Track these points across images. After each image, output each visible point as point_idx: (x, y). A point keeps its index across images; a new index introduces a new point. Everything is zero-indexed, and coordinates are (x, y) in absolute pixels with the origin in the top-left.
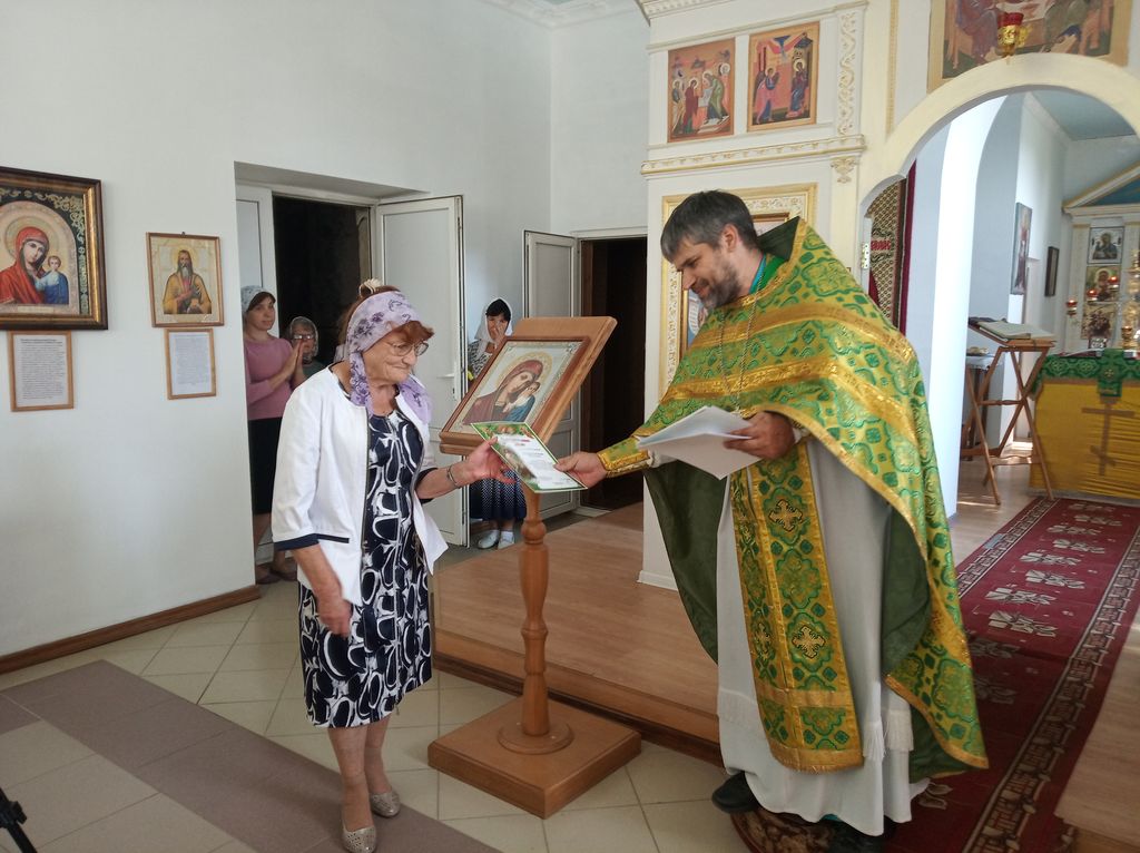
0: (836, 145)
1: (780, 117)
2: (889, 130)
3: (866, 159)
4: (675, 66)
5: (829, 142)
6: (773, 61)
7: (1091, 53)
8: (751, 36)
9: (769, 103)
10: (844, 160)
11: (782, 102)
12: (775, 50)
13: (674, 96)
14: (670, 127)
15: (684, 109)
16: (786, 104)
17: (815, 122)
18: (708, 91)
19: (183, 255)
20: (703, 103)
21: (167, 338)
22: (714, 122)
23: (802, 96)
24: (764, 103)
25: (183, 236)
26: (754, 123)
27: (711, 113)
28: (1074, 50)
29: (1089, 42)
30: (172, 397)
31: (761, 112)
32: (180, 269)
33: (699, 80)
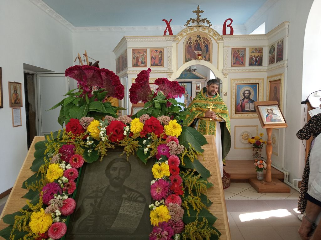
0: (168, 71)
1: (157, 65)
2: (177, 70)
3: (173, 74)
4: (133, 52)
6: (155, 54)
7: (207, 61)
8: (150, 49)
9: (154, 62)
11: (157, 62)
12: (155, 52)
13: (133, 58)
14: (133, 64)
15: (136, 61)
16: (158, 63)
18: (141, 58)
19: (15, 88)
20: (140, 60)
21: (12, 110)
22: (143, 64)
23: (161, 62)
24: (153, 62)
25: (15, 83)
26: (151, 66)
27: (142, 62)
28: (205, 60)
29: (207, 59)
30: (14, 126)
31: (153, 64)
32: (14, 92)
33: (139, 56)
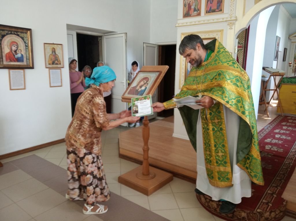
0: (229, 19)
1: (214, 11)
2: (244, 15)
3: (237, 23)
5: (227, 18)
9: (211, 8)
10: (231, 23)
11: (215, 7)
13: (185, 5)
14: (184, 14)
15: (187, 9)
17: (223, 12)
18: (194, 4)
19: (53, 49)
20: (193, 7)
21: (49, 71)
22: (196, 12)
23: (220, 5)
24: (209, 7)
25: (53, 44)
26: (207, 13)
27: (195, 10)
30: (51, 87)
31: (209, 10)
32: (52, 53)
33: (191, 1)
